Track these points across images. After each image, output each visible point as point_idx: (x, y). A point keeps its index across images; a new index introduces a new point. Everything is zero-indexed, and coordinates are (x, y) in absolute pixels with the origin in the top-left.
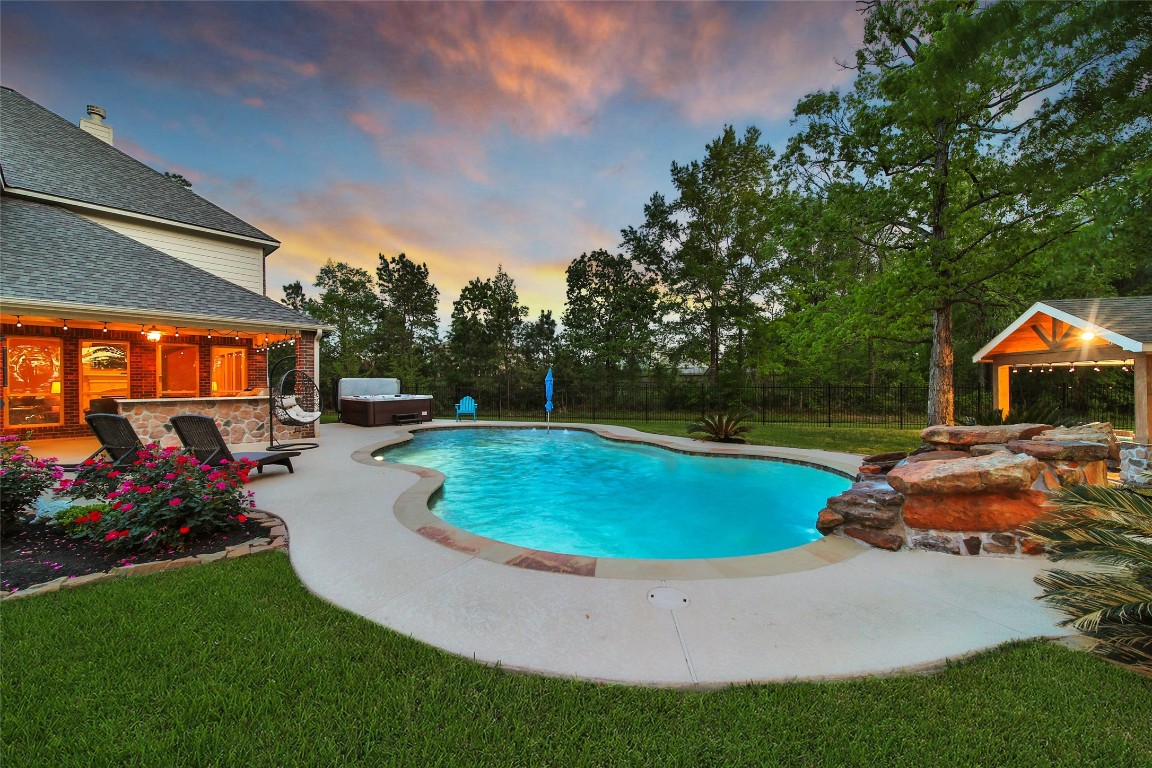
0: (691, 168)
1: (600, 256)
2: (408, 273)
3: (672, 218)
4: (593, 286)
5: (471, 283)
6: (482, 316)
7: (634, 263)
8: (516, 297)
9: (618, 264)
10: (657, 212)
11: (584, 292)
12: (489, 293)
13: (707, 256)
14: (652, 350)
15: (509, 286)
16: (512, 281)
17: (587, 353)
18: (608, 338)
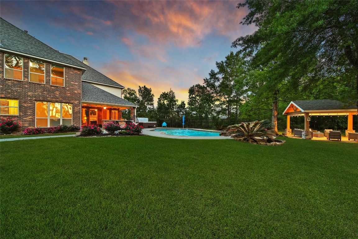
0: (221, 63)
1: (198, 86)
2: (146, 91)
3: (217, 76)
4: (196, 94)
5: (163, 93)
6: (166, 102)
7: (208, 88)
8: (175, 97)
9: (203, 88)
10: (213, 75)
11: (194, 96)
12: (168, 96)
13: (227, 86)
14: (212, 112)
15: (173, 94)
16: (174, 93)
17: (195, 112)
18: (200, 108)
